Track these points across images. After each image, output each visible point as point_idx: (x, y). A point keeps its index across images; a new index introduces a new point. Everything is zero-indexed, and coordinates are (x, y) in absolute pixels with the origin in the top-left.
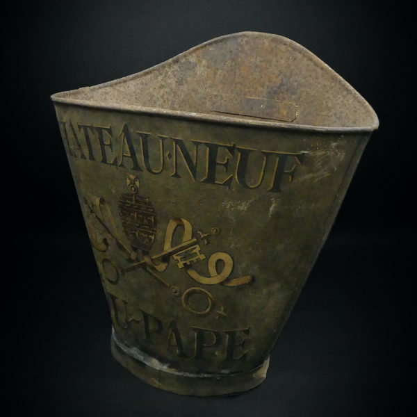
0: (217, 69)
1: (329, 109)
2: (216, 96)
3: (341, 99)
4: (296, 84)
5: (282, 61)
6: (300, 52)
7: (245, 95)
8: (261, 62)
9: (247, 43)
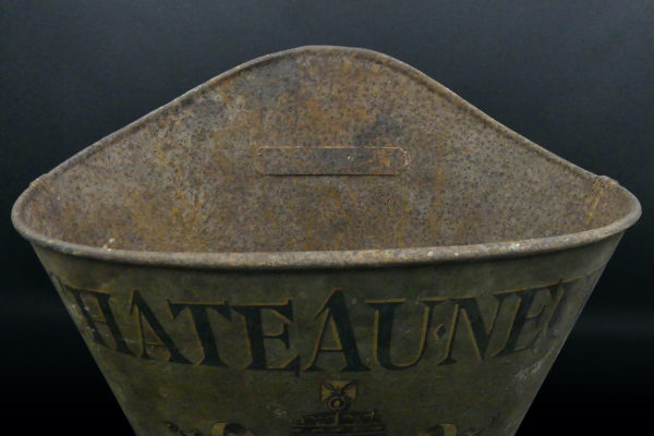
0: (265, 109)
1: (456, 151)
2: (269, 150)
3: (475, 135)
4: (400, 120)
5: (376, 88)
6: (405, 73)
7: (318, 144)
8: (339, 92)
9: (313, 63)
